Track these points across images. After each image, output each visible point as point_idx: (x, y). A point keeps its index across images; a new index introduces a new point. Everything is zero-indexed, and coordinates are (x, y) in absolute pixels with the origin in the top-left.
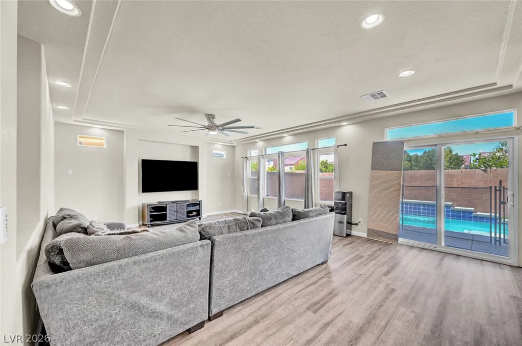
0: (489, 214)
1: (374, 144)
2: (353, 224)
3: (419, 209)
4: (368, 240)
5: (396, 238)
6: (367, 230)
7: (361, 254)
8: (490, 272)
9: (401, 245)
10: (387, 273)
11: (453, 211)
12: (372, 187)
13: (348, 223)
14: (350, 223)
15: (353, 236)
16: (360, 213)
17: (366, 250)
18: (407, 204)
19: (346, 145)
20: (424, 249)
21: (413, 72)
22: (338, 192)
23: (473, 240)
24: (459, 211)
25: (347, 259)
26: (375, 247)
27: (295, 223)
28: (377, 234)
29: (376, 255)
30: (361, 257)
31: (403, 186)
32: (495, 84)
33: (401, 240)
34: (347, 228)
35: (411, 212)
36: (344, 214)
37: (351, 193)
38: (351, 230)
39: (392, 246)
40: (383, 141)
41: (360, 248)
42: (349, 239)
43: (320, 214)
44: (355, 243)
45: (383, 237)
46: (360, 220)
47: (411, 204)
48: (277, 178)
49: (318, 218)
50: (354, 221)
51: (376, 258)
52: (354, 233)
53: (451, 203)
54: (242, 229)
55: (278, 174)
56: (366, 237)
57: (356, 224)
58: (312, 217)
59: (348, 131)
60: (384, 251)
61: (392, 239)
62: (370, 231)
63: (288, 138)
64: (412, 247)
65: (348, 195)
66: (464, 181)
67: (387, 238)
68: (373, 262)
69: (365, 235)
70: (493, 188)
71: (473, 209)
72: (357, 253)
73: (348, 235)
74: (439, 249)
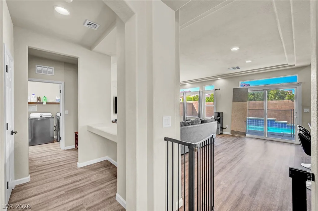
0: (290, 124)
1: (234, 89)
2: (224, 128)
3: (258, 122)
4: (231, 136)
5: (244, 134)
6: (230, 131)
7: (229, 141)
8: (285, 147)
9: (247, 137)
10: (241, 146)
11: (276, 123)
12: (233, 110)
13: (221, 128)
14: (222, 128)
15: (223, 134)
16: (227, 123)
17: (231, 139)
18: (251, 119)
19: (220, 89)
20: (258, 139)
21: (251, 61)
22: (216, 113)
23: (283, 136)
24: (279, 123)
25: (222, 142)
26: (234, 138)
27: (203, 124)
28: (235, 133)
29: (235, 141)
30: (229, 142)
31: (248, 110)
32: (288, 64)
33: (247, 135)
34: (221, 131)
35: (253, 124)
36: (219, 123)
37: (222, 113)
38: (222, 131)
39: (243, 138)
40: (238, 87)
41: (228, 139)
42: (222, 135)
43: (211, 121)
44: (225, 137)
45: (238, 134)
46: (227, 126)
47: (253, 120)
48: (183, 105)
49: (211, 123)
50: (224, 127)
51: (236, 142)
52: (224, 133)
53: (275, 119)
54: (185, 125)
55: (183, 103)
56: (230, 134)
57: (225, 128)
58: (208, 122)
59: (221, 82)
60: (239, 139)
61: (243, 135)
62: (232, 132)
63: (188, 85)
64: (252, 138)
65: (221, 114)
66: (282, 106)
67: (240, 134)
68: (235, 143)
69: (229, 133)
70: (292, 110)
71: (287, 122)
72: (227, 140)
73: (221, 134)
74: (265, 138)
